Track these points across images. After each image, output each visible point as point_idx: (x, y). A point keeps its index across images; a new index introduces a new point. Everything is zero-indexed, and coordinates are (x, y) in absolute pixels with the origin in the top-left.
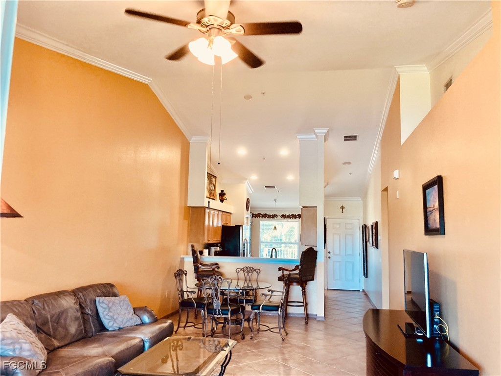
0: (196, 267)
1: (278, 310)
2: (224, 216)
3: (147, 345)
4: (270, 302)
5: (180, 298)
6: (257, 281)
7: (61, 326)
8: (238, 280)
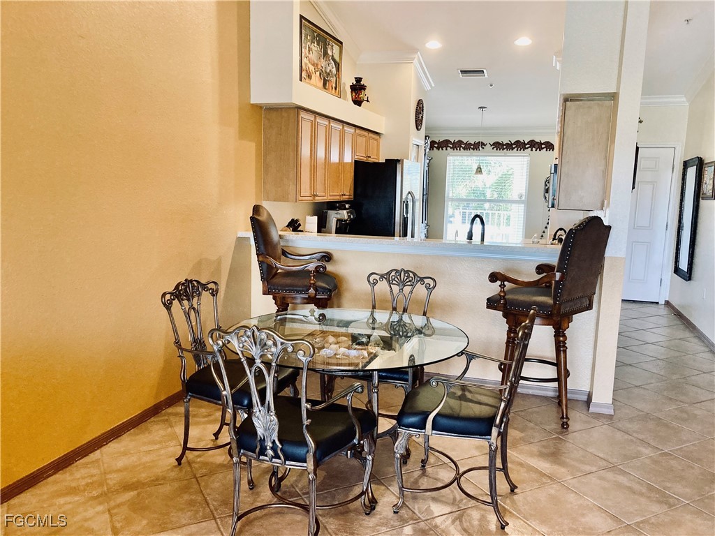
0: (265, 266)
1: (490, 434)
2: (362, 140)
5: (183, 368)
6: (426, 310)
8: (374, 307)
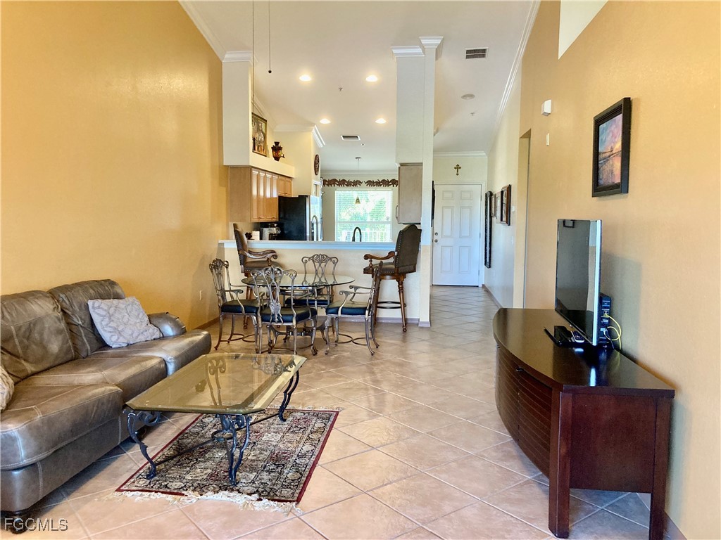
0: (242, 256)
1: (365, 314)
2: (282, 183)
3: (171, 368)
4: (354, 303)
5: (219, 300)
6: (333, 274)
7: (34, 342)
8: (306, 273)
